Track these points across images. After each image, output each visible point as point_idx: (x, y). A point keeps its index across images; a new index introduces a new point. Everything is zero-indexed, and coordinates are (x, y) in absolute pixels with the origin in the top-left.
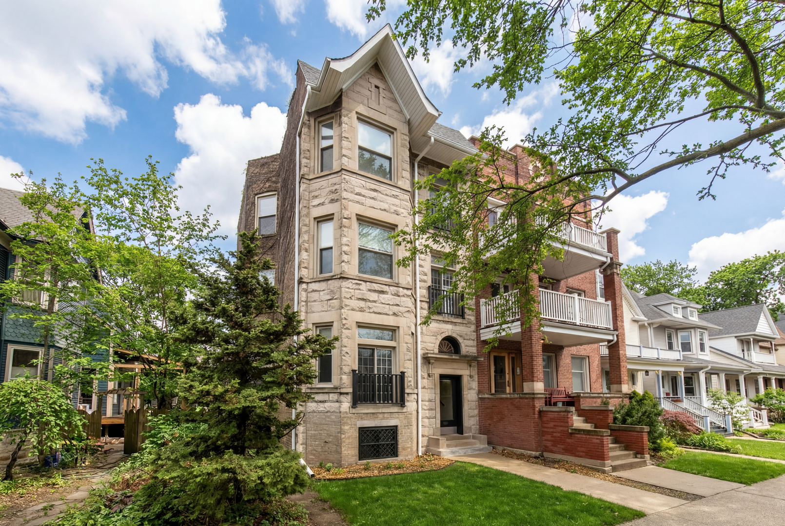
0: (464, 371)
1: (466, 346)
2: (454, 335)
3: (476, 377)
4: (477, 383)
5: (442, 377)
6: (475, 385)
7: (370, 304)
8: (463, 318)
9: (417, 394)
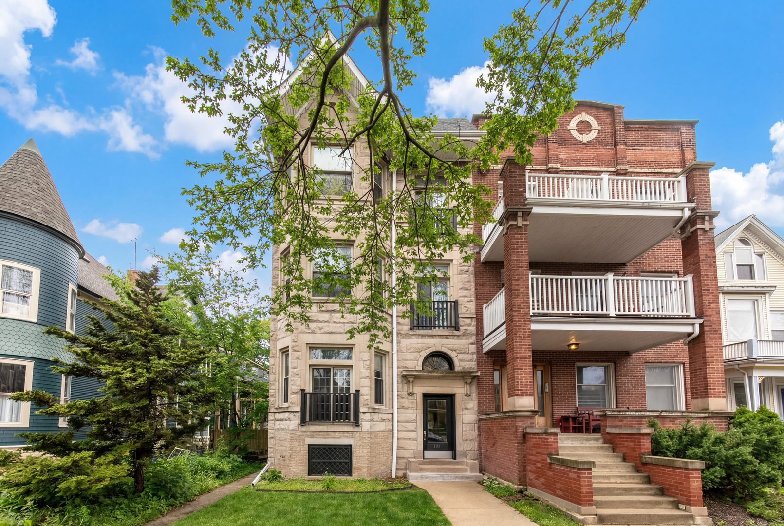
0: (458, 389)
1: (461, 360)
2: (444, 350)
3: (474, 395)
4: (476, 402)
5: (426, 396)
6: (473, 404)
7: (320, 325)
8: (457, 328)
9: (393, 414)
